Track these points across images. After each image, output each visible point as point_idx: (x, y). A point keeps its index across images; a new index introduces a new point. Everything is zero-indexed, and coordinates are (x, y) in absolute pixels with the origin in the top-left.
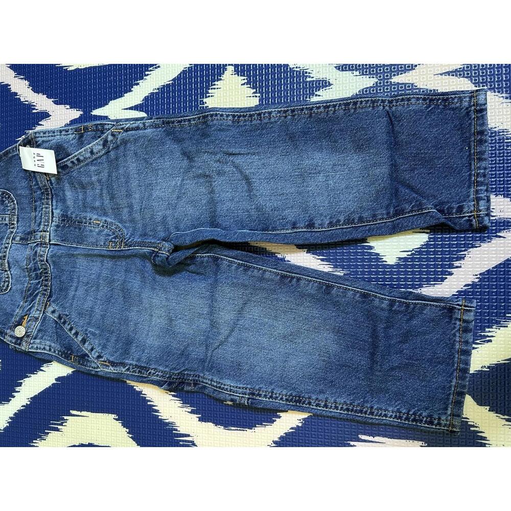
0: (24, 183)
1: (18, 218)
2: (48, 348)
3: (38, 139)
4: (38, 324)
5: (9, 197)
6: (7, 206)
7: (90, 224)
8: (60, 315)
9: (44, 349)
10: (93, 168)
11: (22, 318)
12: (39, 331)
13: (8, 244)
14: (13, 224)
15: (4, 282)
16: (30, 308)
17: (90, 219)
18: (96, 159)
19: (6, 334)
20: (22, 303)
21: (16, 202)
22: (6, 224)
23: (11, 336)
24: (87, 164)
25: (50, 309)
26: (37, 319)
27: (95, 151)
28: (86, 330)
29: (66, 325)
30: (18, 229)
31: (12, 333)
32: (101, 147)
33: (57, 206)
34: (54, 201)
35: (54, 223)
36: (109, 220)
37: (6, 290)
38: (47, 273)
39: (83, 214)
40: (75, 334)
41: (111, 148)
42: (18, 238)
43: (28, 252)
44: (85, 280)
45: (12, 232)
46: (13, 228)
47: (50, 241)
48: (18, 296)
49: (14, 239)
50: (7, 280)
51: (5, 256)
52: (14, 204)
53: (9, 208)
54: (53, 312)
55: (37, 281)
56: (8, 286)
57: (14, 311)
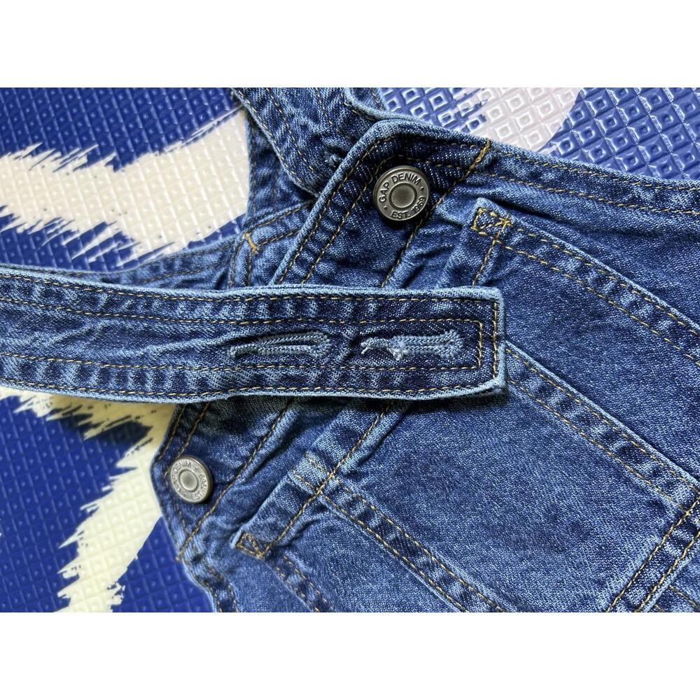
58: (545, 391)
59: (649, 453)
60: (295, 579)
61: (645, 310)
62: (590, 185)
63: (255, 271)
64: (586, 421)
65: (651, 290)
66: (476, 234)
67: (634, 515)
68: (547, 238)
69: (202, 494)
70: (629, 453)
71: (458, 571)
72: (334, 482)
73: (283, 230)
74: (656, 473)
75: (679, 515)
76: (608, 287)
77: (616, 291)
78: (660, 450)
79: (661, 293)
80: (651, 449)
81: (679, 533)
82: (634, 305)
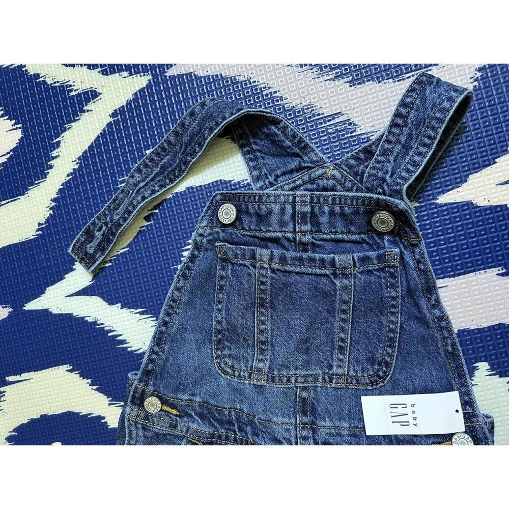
1: (342, 389)
5: (380, 377)
6: (363, 372)
11: (174, 406)
13: (296, 381)
14: (331, 381)
15: (233, 366)
16: (189, 416)
19: (147, 384)
20: (198, 400)
22: (331, 367)
23: (144, 392)
26: (175, 427)
31: (149, 393)
37: (220, 367)
42: (305, 394)
45: (316, 380)
46: (324, 380)
49: (304, 389)
50: (236, 374)
51: (273, 380)
53: (360, 374)
55: (234, 422)
56: (226, 373)
57: (184, 392)
58: (344, 311)
59: (346, 355)
60: (223, 273)
61: (392, 326)
63: (320, 181)
64: (343, 330)
65: (400, 323)
66: (385, 255)
67: (323, 362)
68: (398, 280)
69: (227, 222)
70: (341, 349)
71: (269, 323)
72: (266, 265)
73: (343, 182)
74: (341, 360)
75: (332, 374)
76: (393, 310)
77: (393, 314)
78: (349, 357)
79: (401, 327)
80: (347, 354)
81: (327, 378)
82: (392, 322)
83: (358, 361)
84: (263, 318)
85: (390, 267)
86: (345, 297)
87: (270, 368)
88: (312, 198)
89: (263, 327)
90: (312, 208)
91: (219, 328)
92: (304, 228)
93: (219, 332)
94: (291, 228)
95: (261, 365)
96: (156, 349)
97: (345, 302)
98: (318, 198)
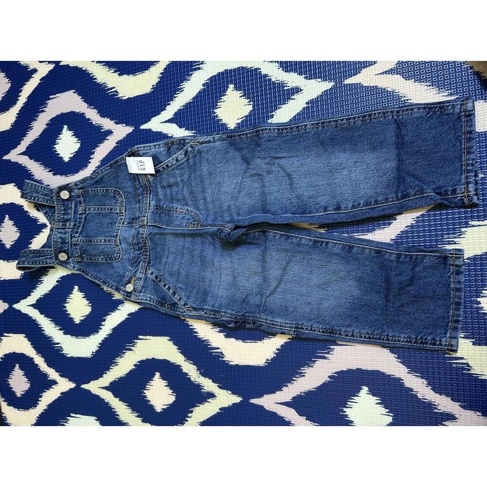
0: (129, 183)
1: (125, 208)
2: (149, 299)
3: (139, 152)
4: (142, 282)
5: (119, 193)
6: (118, 200)
7: (176, 211)
8: (156, 275)
9: (146, 300)
10: (178, 172)
11: (131, 278)
12: (143, 287)
13: (120, 227)
14: (122, 213)
15: (117, 253)
16: (136, 271)
17: (177, 209)
18: (180, 165)
19: (120, 290)
20: (130, 268)
21: (123, 197)
22: (118, 213)
23: (124, 291)
24: (174, 169)
25: (150, 272)
26: (141, 278)
27: (179, 159)
28: (176, 286)
29: (161, 283)
30: (126, 216)
31: (124, 289)
32: (183, 156)
33: (153, 198)
34: (151, 195)
35: (150, 210)
36: (190, 209)
37: (118, 259)
38: (146, 246)
39: (171, 205)
40: (167, 289)
41: (190, 156)
42: (126, 223)
43: (133, 231)
44: (174, 250)
45: (122, 219)
46: (122, 216)
47: (147, 223)
48: (127, 263)
49: (123, 223)
50: (119, 252)
51: (117, 235)
52: (122, 198)
53: (119, 202)
54: (152, 274)
55: (139, 252)
56: (119, 256)
57: (125, 274)
58: (98, 209)
59: (113, 208)
61: (102, 191)
62: (87, 179)
64: (105, 209)
65: (101, 188)
70: (111, 209)
71: (97, 238)
74: (115, 209)
77: (97, 191)
78: (114, 206)
82: (100, 191)
83: (115, 203)
84: (95, 241)
85: (82, 193)
86: (92, 209)
87: (113, 237)
88: (58, 222)
89: (99, 241)
90: (61, 222)
91: (104, 259)
92: (68, 225)
93: (106, 259)
94: (67, 230)
95: (113, 241)
96: (107, 284)
97: (95, 209)
98: (58, 219)
